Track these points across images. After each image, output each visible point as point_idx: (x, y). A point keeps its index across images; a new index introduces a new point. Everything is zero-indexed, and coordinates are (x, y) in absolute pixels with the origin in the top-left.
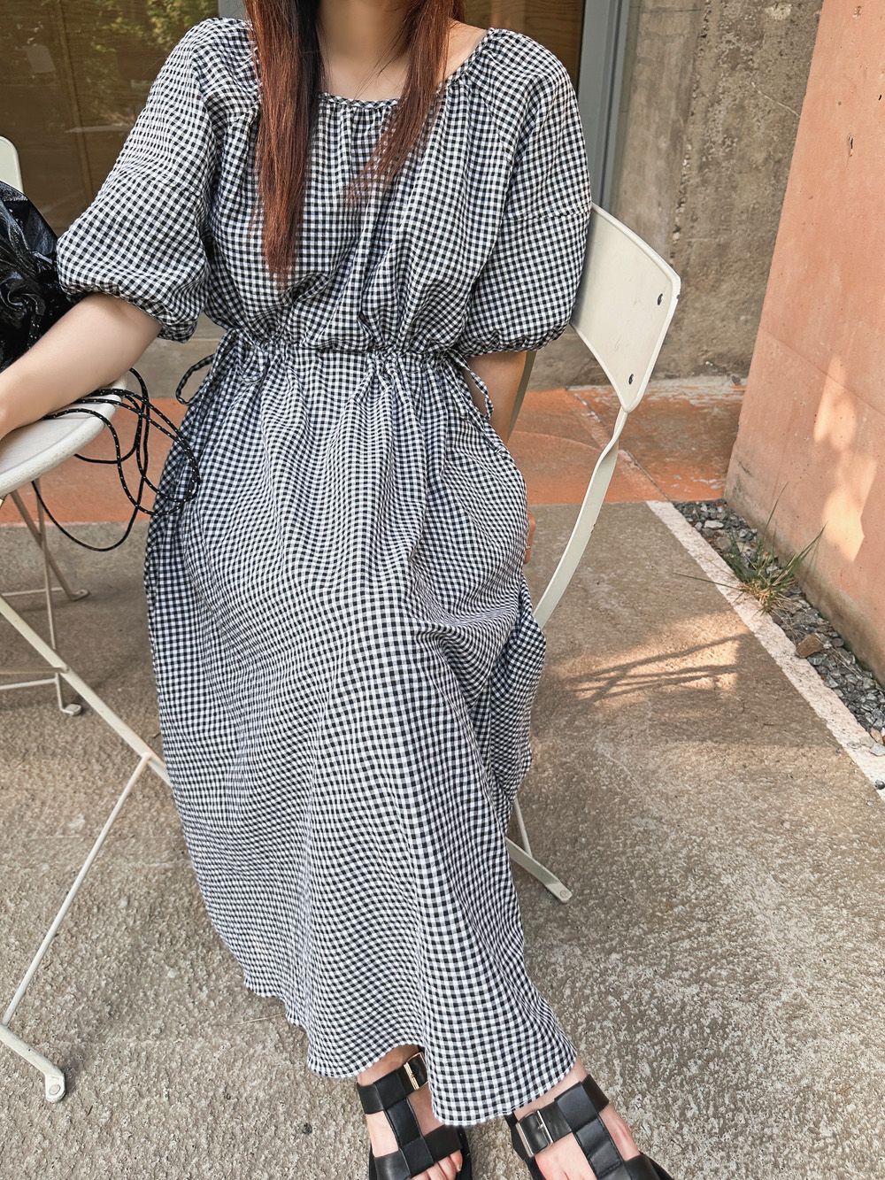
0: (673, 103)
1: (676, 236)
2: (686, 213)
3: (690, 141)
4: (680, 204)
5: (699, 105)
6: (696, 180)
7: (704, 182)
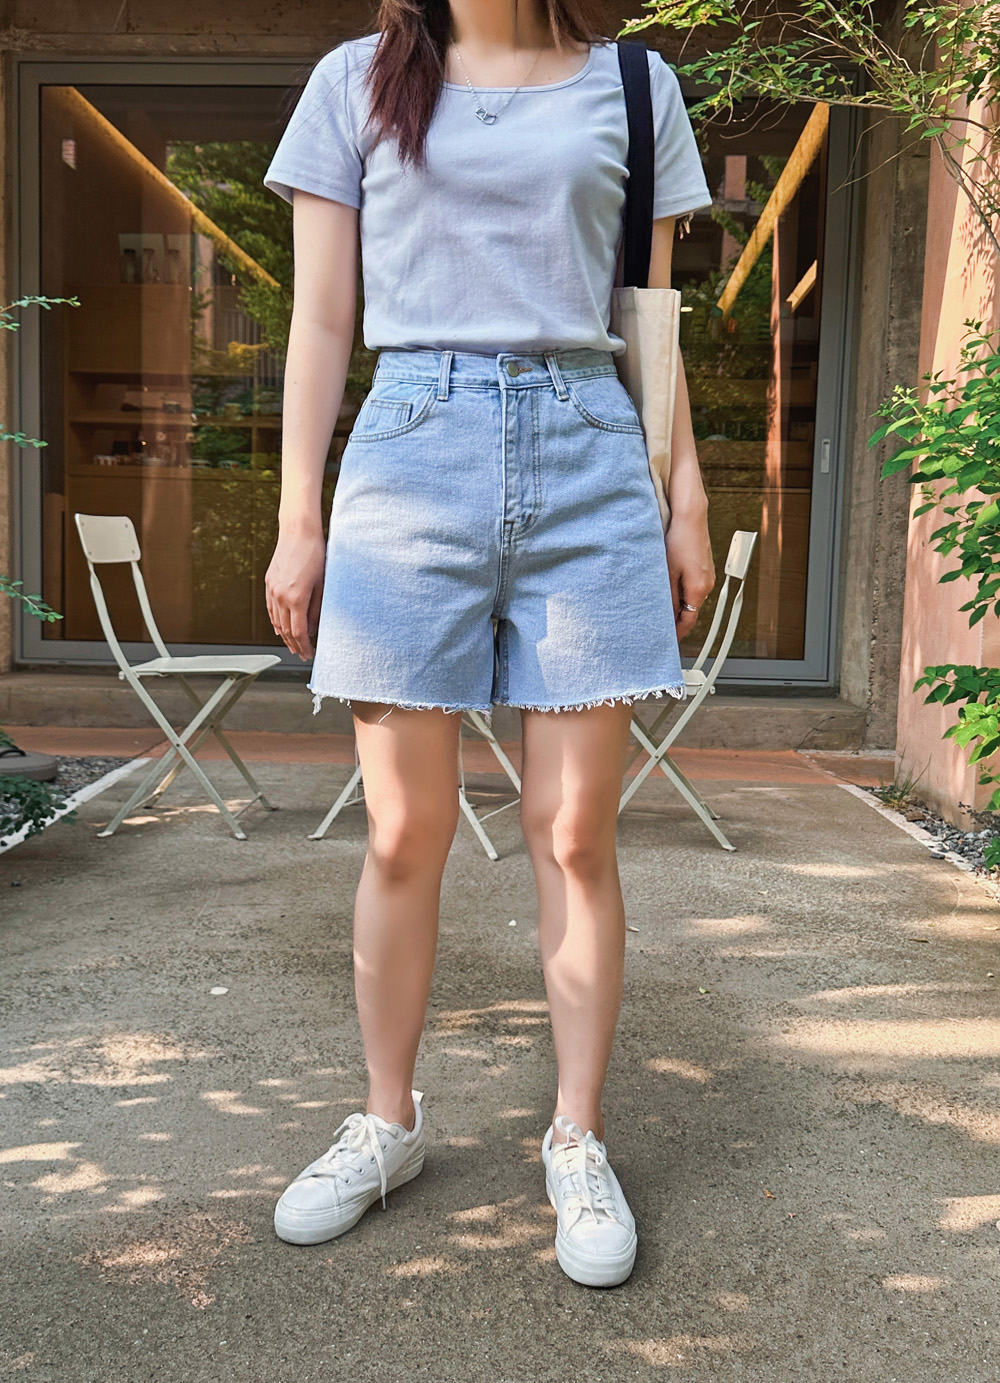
0: (867, 558)
1: (874, 642)
2: (879, 626)
3: (877, 578)
4: (874, 620)
5: (881, 556)
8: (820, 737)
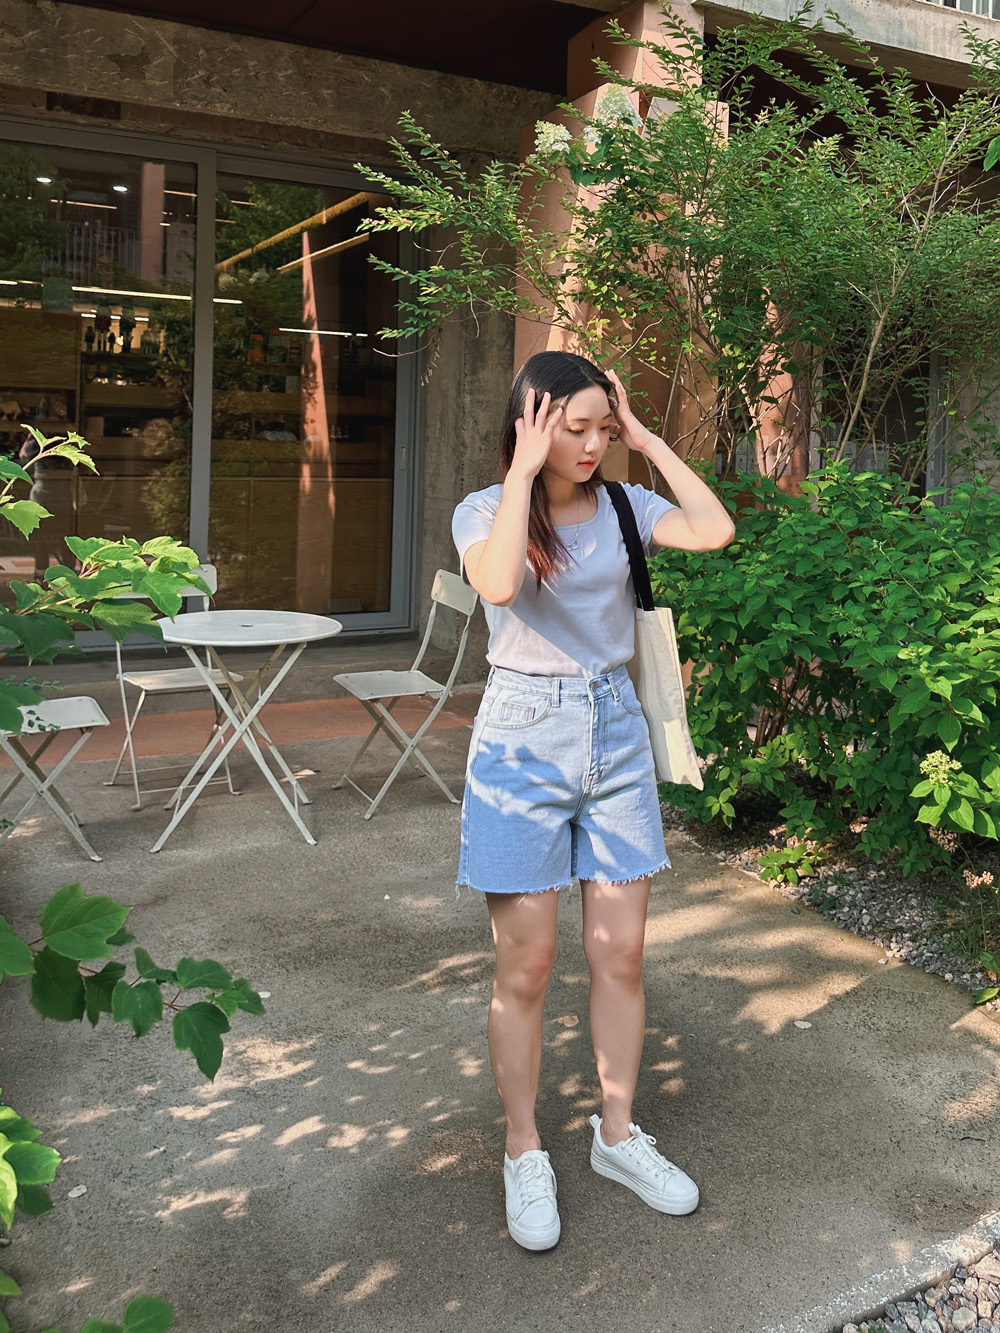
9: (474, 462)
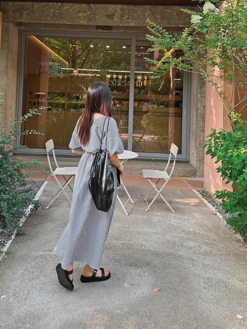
0: (195, 136)
1: (197, 154)
3: (197, 141)
4: (197, 149)
5: (198, 136)
6: (199, 146)
7: (200, 147)
8: (187, 175)
9: (201, 114)
